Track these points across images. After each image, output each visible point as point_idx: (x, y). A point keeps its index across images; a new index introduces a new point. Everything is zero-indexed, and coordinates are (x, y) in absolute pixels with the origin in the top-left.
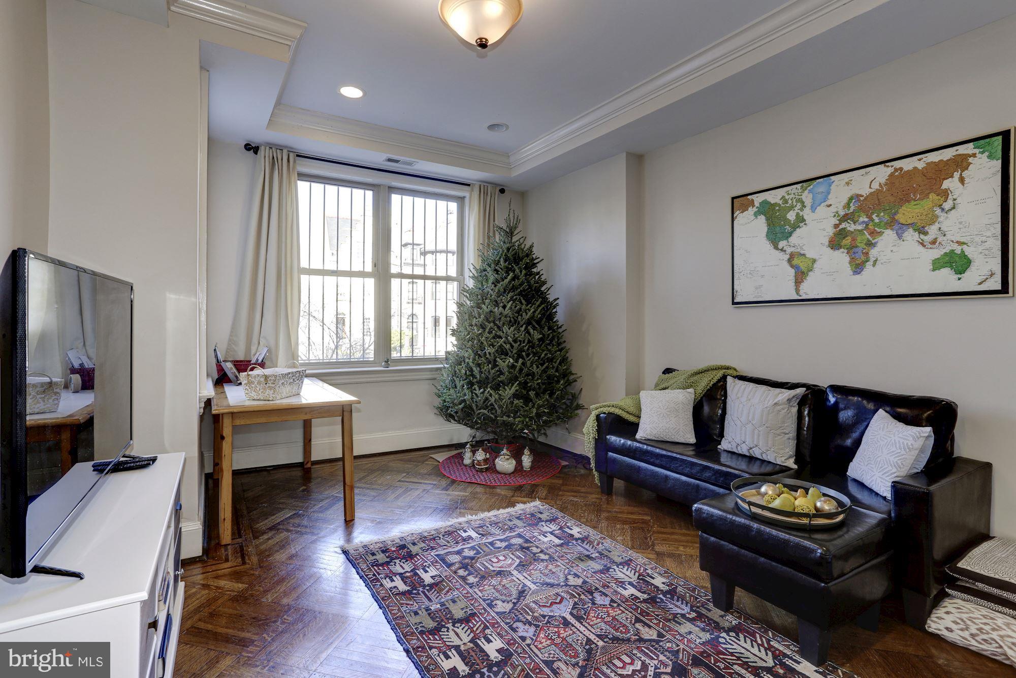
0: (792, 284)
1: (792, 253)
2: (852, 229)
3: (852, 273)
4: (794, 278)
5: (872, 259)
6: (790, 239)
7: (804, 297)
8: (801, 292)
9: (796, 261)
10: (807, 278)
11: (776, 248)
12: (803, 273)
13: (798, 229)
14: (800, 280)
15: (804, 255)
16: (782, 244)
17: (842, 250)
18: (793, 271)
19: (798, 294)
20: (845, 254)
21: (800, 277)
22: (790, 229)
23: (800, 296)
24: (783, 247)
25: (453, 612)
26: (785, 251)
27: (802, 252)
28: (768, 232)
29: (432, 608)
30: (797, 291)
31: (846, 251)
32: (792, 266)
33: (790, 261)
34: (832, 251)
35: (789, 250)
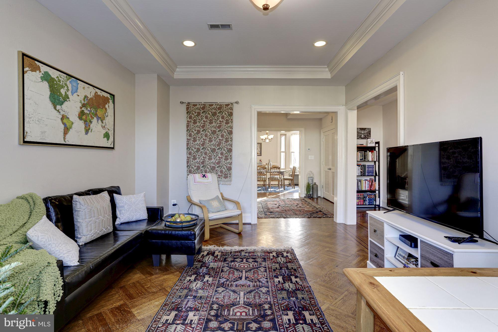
0: (62, 134)
1: (63, 115)
2: (86, 112)
3: (85, 134)
4: (63, 131)
5: (91, 129)
6: (63, 106)
7: (67, 143)
8: (66, 140)
9: (65, 121)
10: (69, 132)
11: (55, 108)
12: (67, 128)
13: (66, 102)
14: (66, 133)
15: (68, 118)
16: (58, 107)
17: (82, 121)
18: (63, 126)
19: (64, 140)
20: (83, 124)
21: (66, 130)
22: (62, 99)
23: (65, 142)
24: (59, 110)
25: (286, 294)
26: (60, 112)
27: (68, 116)
28: (50, 96)
29: (295, 299)
30: (64, 138)
31: (84, 122)
32: (63, 123)
33: (62, 119)
34: (79, 120)
35: (62, 113)
